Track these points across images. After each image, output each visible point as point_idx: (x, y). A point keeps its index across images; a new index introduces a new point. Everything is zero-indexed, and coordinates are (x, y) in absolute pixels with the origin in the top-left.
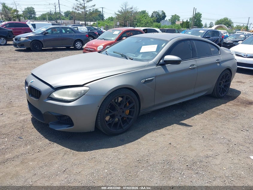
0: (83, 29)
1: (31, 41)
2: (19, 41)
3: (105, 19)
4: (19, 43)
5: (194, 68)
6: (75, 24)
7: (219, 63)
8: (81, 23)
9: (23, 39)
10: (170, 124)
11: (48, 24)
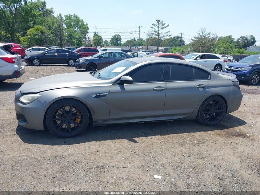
0: (142, 54)
1: (87, 63)
2: (78, 63)
3: (186, 45)
4: (78, 65)
5: (161, 90)
6: (147, 49)
7: (203, 88)
8: (160, 49)
9: (81, 61)
10: (119, 138)
11: (118, 49)
